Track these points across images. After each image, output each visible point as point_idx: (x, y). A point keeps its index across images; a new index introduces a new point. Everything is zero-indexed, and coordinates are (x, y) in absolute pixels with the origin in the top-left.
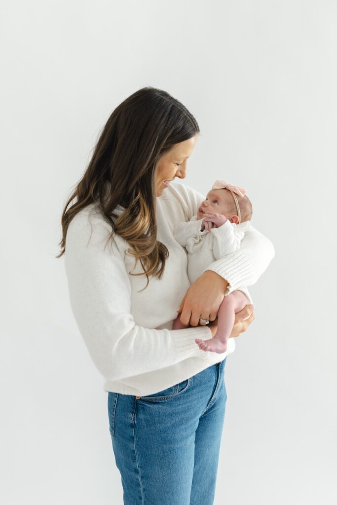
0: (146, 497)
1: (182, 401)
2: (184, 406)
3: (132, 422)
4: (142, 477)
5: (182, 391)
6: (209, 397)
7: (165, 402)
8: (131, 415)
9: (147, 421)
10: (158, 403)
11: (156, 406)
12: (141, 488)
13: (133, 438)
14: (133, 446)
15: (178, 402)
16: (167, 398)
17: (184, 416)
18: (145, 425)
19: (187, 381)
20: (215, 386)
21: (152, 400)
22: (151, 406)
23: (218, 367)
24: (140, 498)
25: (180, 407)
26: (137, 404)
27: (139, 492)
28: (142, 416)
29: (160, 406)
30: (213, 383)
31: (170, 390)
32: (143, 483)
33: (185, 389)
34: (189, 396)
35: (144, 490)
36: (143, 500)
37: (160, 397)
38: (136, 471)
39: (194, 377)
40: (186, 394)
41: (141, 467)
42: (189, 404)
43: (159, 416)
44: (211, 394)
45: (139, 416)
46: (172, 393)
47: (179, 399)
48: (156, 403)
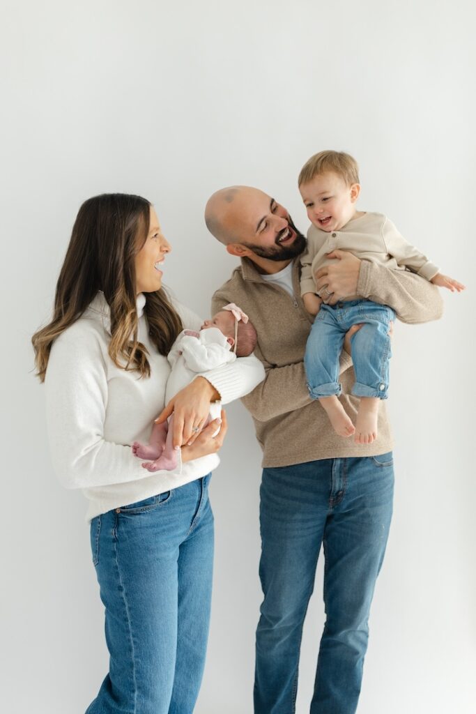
0: (132, 617)
2: (165, 518)
3: (113, 537)
4: (126, 594)
5: (164, 502)
6: (193, 513)
7: (147, 513)
8: (112, 531)
9: (128, 532)
10: (140, 514)
11: (138, 517)
12: (127, 608)
13: (115, 552)
14: (116, 561)
15: (159, 513)
16: (149, 509)
17: (165, 527)
18: (126, 536)
19: (169, 492)
20: (199, 502)
21: (132, 511)
22: (132, 518)
23: (202, 482)
24: (126, 620)
25: (161, 519)
26: (117, 517)
27: (125, 612)
28: (122, 529)
29: (142, 517)
30: (197, 498)
31: (152, 499)
32: (128, 600)
33: (166, 501)
34: (170, 508)
35: (130, 609)
36: (129, 621)
37: (141, 508)
38: (120, 589)
39: (176, 489)
40: (167, 506)
41: (125, 583)
42: (171, 517)
43: (140, 528)
44: (194, 511)
45: (120, 529)
46: (154, 503)
47: (160, 510)
48: (137, 514)
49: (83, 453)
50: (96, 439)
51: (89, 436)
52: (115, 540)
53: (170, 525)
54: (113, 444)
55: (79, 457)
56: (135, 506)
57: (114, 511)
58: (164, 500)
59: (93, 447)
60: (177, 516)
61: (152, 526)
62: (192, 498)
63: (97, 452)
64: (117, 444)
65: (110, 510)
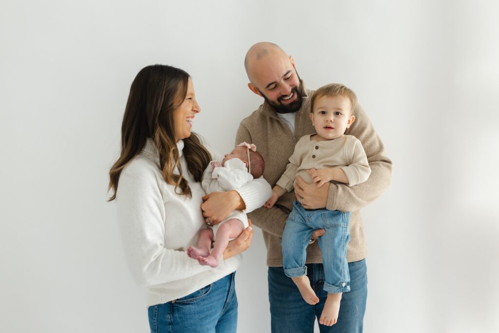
1: (206, 301)
2: (208, 306)
3: (169, 321)
6: (225, 300)
7: (194, 303)
8: (168, 316)
9: (180, 318)
10: (189, 304)
11: (188, 306)
15: (204, 303)
16: (196, 300)
17: (208, 313)
18: (179, 321)
19: (209, 286)
20: (229, 291)
21: (184, 302)
22: (184, 307)
25: (205, 307)
26: (173, 306)
28: (176, 315)
29: (191, 306)
31: (198, 292)
33: (208, 292)
34: (210, 298)
37: (191, 299)
39: (214, 283)
40: (209, 296)
42: (211, 305)
43: (190, 314)
44: (226, 298)
45: (175, 315)
46: (200, 295)
47: (204, 300)
48: (187, 304)
49: (152, 260)
50: (161, 248)
51: (156, 246)
52: (171, 324)
53: (211, 311)
54: (173, 251)
55: (150, 263)
56: (186, 298)
57: (170, 303)
58: (206, 292)
59: (159, 255)
60: (215, 303)
61: (199, 312)
62: (224, 288)
63: (162, 257)
64: (175, 250)
65: (168, 301)
